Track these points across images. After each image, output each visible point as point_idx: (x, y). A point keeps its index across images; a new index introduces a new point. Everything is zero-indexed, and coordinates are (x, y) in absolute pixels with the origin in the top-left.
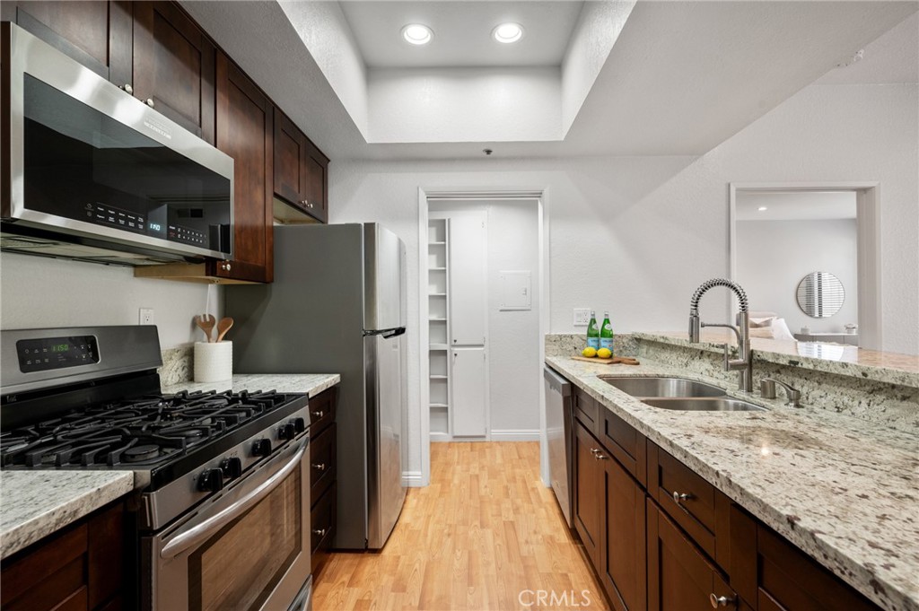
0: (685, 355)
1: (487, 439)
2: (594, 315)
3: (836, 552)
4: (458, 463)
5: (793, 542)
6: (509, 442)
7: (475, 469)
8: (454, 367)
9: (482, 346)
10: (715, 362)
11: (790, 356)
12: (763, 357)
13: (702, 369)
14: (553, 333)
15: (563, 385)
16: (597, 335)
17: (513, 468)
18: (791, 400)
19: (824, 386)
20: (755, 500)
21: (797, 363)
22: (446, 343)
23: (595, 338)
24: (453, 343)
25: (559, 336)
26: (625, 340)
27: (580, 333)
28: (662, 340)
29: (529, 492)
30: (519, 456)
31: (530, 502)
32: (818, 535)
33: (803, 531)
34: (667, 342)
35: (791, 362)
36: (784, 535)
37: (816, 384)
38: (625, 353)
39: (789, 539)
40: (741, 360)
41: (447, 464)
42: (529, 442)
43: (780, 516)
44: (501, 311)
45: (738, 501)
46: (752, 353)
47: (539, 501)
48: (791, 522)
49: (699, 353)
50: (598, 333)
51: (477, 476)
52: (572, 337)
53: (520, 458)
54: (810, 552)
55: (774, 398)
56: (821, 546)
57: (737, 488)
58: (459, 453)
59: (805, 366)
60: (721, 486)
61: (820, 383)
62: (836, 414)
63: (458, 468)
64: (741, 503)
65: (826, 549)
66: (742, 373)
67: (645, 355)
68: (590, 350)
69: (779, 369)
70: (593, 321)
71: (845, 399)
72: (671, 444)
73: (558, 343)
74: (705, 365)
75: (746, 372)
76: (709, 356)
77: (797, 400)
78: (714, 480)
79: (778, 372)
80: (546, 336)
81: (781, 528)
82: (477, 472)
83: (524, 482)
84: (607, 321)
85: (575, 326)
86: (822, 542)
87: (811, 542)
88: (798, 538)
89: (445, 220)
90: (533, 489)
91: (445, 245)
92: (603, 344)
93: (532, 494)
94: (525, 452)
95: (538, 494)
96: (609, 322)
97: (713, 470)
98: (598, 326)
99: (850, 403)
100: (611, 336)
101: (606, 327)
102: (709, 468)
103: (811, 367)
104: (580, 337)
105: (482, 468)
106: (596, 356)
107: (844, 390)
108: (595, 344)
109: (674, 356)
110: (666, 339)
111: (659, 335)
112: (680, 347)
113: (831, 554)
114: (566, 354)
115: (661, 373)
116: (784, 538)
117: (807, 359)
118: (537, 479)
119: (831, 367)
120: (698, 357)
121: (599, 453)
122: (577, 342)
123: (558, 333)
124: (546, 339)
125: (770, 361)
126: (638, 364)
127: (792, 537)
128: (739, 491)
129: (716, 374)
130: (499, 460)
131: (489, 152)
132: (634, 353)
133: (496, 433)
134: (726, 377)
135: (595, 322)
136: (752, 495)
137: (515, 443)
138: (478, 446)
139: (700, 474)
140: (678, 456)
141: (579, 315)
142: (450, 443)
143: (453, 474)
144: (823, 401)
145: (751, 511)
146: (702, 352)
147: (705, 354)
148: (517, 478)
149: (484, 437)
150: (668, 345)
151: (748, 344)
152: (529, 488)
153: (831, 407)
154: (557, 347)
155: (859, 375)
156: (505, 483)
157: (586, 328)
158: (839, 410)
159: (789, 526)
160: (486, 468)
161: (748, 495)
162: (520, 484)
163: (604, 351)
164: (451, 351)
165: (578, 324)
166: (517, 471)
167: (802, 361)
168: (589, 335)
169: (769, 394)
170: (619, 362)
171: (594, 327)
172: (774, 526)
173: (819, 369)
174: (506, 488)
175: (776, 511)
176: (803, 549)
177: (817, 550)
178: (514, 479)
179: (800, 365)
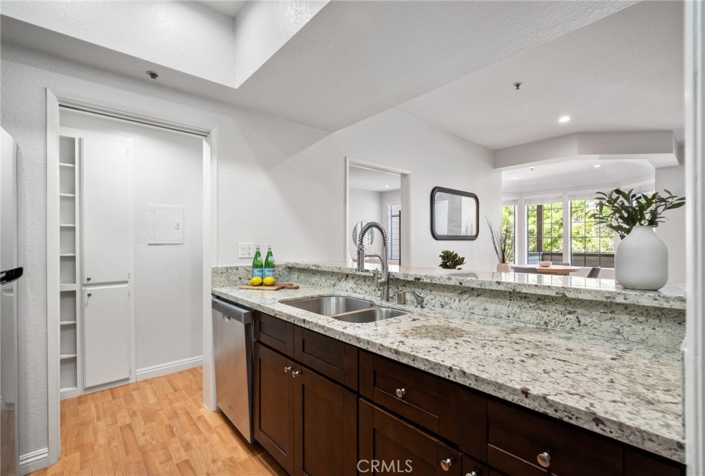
0: (333, 278)
1: (132, 380)
2: (258, 249)
3: (565, 406)
4: (99, 418)
5: (527, 406)
6: (158, 378)
7: (124, 418)
8: (87, 310)
9: (126, 282)
10: (358, 282)
11: (415, 275)
12: (396, 276)
13: (348, 288)
14: (220, 266)
15: (245, 314)
16: (262, 266)
17: (171, 402)
18: (419, 304)
19: (434, 292)
20: (489, 383)
21: (420, 279)
22: (75, 282)
23: (260, 269)
24: (86, 282)
25: (226, 268)
26: (280, 269)
27: (244, 265)
28: (314, 268)
29: (196, 422)
30: (174, 389)
31: (199, 432)
32: (548, 397)
33: (536, 398)
34: (318, 269)
35: (416, 279)
36: (519, 403)
37: (429, 291)
38: (280, 279)
39: (523, 405)
40: (383, 280)
41: (84, 424)
42: (181, 373)
43: (515, 390)
44: (149, 245)
45: (472, 386)
46: (389, 274)
47: (209, 428)
48: (525, 393)
49: (345, 276)
50: (263, 264)
51: (129, 426)
52: (237, 268)
53: (176, 391)
54: (542, 410)
55: (405, 304)
56: (552, 404)
57: (471, 377)
58: (96, 406)
59: (425, 281)
60: (455, 378)
61: (431, 291)
62: (441, 309)
63: (101, 424)
64: (475, 387)
65: (557, 406)
66: (384, 288)
67: (296, 280)
68: (257, 279)
69: (406, 283)
70: (258, 254)
71: (446, 299)
72: (397, 352)
73: (224, 275)
74: (350, 284)
75: (386, 287)
76: (353, 278)
77: (421, 303)
78: (447, 374)
79: (404, 286)
80: (213, 269)
81: (516, 399)
82: (128, 420)
83: (188, 414)
84: (270, 254)
85: (240, 258)
86: (553, 401)
87: (544, 403)
88: (532, 402)
89: (73, 140)
90: (199, 418)
91: (73, 169)
92: (267, 273)
93: (200, 425)
94: (179, 383)
95: (205, 421)
96: (271, 255)
97: (446, 367)
98: (263, 259)
99: (449, 301)
100: (274, 266)
101: (269, 259)
102: (441, 365)
103: (429, 281)
104: (245, 268)
105: (133, 415)
106: (261, 284)
107: (445, 294)
108: (260, 274)
109: (323, 279)
110: (318, 266)
111: (311, 264)
112: (329, 273)
113: (561, 408)
114: (232, 284)
115: (322, 294)
116: (519, 405)
117: (426, 276)
118: (200, 407)
119: (442, 280)
120: (344, 279)
121: (293, 369)
122: (242, 273)
123: (224, 266)
124: (213, 272)
125: (402, 278)
126: (298, 288)
127: (527, 403)
128: (474, 379)
129: (358, 290)
130: (152, 400)
131: (154, 75)
132: (287, 279)
133: (143, 372)
134: (366, 292)
135: (260, 255)
136: (487, 380)
137: (165, 376)
138: (121, 392)
139: (431, 371)
140: (404, 361)
141: (244, 249)
142: (80, 398)
143: (95, 433)
144: (433, 301)
145: (486, 391)
146: (347, 276)
147: (350, 277)
148: (178, 412)
149: (128, 379)
150: (318, 271)
151: (387, 268)
152: (194, 418)
153: (438, 304)
154: (223, 279)
155: (458, 284)
156: (167, 422)
157: (252, 260)
158: (442, 306)
159: (524, 396)
160: (138, 413)
161: (484, 381)
162: (183, 418)
163: (269, 279)
164: (82, 292)
165: (242, 257)
166: (177, 405)
167: (423, 278)
168: (255, 266)
169: (402, 302)
170: (283, 288)
171: (259, 259)
172: (509, 398)
173: (434, 282)
174: (170, 427)
175: (511, 387)
176: (536, 409)
177: (549, 408)
178: (175, 415)
179: (421, 280)
